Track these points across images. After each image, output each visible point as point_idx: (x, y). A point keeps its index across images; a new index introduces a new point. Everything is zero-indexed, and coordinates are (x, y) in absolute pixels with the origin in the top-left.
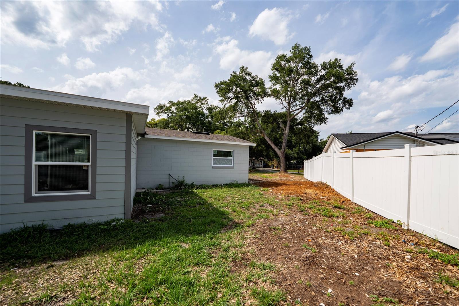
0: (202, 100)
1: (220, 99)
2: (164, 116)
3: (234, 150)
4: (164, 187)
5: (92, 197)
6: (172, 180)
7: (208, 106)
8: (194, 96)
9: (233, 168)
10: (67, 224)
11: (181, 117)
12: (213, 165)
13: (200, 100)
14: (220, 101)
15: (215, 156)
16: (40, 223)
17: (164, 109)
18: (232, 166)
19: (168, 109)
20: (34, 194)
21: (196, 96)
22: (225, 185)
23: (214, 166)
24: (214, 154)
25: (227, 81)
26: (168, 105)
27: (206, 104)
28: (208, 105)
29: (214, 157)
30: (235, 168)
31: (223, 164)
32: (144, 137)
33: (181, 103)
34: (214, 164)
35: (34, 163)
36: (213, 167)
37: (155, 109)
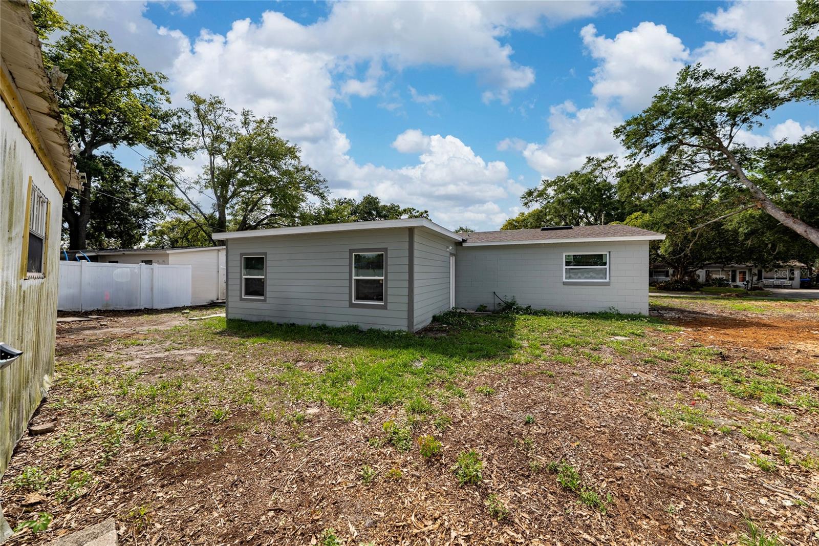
0: (603, 161)
1: (629, 152)
2: (536, 206)
3: (610, 252)
4: (487, 309)
5: (384, 307)
6: (497, 301)
7: (619, 170)
8: (587, 160)
9: (608, 284)
10: (369, 328)
11: (560, 202)
12: (564, 280)
13: (599, 164)
14: (626, 157)
15: (568, 264)
16: (355, 324)
17: (535, 194)
18: (607, 280)
19: (542, 194)
20: (353, 302)
21: (590, 160)
22: (590, 314)
23: (567, 280)
24: (566, 262)
25: (641, 116)
26: (541, 188)
27: (615, 166)
28: (619, 168)
29: (566, 266)
30: (611, 284)
31: (586, 278)
32: (462, 245)
33: (562, 179)
34: (566, 278)
35: (354, 278)
36: (565, 283)
37: (523, 198)
